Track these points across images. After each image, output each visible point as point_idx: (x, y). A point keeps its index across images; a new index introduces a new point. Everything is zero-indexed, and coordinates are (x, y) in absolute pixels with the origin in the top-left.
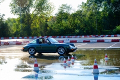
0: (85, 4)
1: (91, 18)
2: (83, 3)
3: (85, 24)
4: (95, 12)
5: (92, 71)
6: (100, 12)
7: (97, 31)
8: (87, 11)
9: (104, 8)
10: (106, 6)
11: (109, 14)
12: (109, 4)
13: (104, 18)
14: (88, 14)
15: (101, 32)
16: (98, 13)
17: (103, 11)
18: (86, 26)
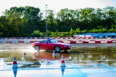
0: (8, 11)
1: (13, 23)
2: (6, 10)
3: (8, 28)
4: (17, 19)
5: (12, 66)
6: (21, 19)
7: (18, 34)
8: (10, 17)
9: (25, 16)
10: (26, 14)
11: (29, 21)
12: (28, 13)
13: (24, 24)
14: (11, 19)
15: (22, 35)
16: (20, 19)
17: (24, 18)
18: (9, 29)
